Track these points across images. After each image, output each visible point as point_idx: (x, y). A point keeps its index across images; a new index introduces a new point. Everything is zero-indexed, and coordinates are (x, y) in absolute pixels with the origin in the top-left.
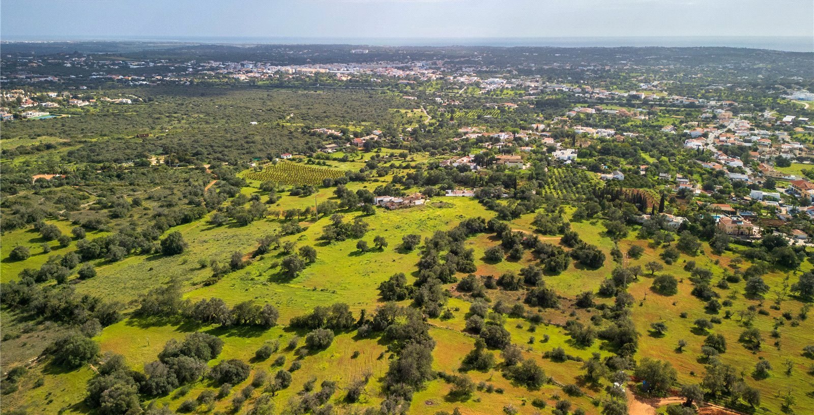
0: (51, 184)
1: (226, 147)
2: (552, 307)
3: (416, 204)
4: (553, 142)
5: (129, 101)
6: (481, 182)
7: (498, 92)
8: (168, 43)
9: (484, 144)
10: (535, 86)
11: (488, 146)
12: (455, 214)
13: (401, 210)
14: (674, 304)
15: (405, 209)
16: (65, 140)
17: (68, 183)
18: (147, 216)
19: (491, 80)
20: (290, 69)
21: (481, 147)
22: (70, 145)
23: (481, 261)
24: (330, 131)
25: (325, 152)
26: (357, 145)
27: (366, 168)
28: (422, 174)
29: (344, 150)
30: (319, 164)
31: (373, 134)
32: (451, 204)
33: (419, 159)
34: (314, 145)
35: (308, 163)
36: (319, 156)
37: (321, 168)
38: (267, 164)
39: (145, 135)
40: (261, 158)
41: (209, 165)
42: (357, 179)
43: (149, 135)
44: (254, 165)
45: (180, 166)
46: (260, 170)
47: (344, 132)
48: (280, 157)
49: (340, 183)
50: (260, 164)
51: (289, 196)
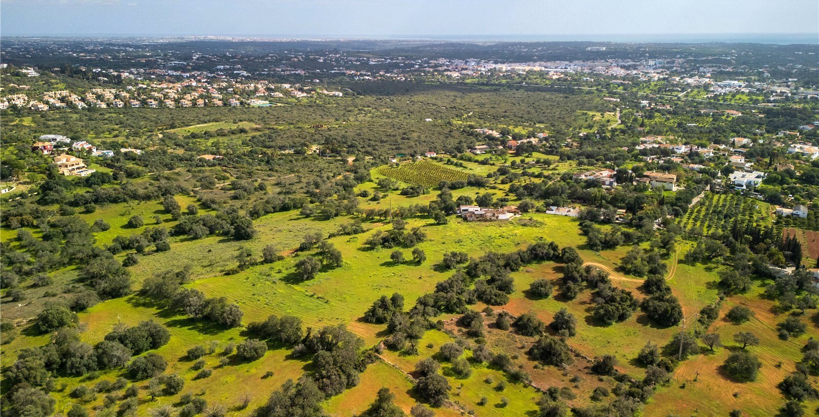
0: (205, 164)
1: (382, 142)
2: (556, 365)
3: (499, 218)
4: (743, 161)
5: (341, 94)
7: (729, 97)
8: (420, 41)
10: (781, 92)
11: (652, 159)
12: (534, 236)
13: (478, 223)
14: (735, 395)
15: (483, 223)
16: (258, 126)
17: (219, 164)
18: (262, 200)
19: (727, 82)
20: (505, 67)
22: (259, 131)
23: (523, 294)
24: (490, 132)
25: (473, 153)
26: (510, 148)
27: (495, 173)
28: (546, 185)
29: (494, 152)
30: (456, 165)
31: (534, 137)
32: (542, 224)
33: (564, 168)
34: (465, 145)
35: (447, 164)
36: (462, 157)
37: (454, 169)
38: (409, 161)
39: (320, 126)
40: (404, 154)
41: (354, 158)
42: (476, 184)
43: (323, 125)
44: (394, 161)
45: (330, 157)
46: (397, 167)
47: (502, 132)
48: (425, 155)
49: (456, 186)
50: (400, 160)
51: (399, 195)
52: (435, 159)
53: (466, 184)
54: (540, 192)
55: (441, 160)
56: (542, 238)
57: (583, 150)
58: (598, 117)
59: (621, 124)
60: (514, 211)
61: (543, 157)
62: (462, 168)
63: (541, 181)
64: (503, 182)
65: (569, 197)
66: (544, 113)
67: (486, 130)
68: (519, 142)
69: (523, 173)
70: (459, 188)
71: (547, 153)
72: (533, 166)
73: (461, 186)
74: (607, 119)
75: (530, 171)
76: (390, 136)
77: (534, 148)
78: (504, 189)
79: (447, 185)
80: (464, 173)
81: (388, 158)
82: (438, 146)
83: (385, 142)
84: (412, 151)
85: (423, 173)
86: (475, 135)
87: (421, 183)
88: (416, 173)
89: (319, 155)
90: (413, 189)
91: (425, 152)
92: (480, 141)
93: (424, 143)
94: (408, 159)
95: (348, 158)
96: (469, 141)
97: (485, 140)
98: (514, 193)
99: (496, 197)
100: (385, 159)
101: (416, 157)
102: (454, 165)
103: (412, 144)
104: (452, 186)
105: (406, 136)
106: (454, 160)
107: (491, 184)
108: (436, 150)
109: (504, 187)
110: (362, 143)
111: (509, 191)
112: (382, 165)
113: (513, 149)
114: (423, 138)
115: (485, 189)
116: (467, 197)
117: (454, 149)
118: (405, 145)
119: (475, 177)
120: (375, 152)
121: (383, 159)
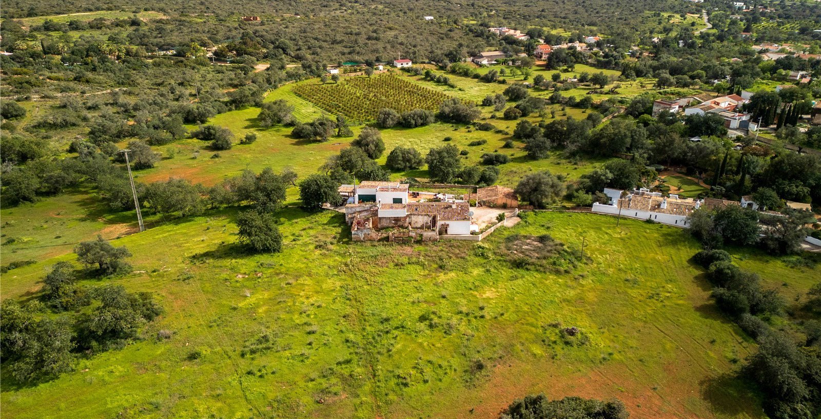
3: (448, 233)
6: (738, 177)
9: (791, 73)
11: (803, 77)
16: (164, 17)
21: (783, 79)
24: (512, 32)
25: (477, 64)
26: (539, 57)
27: (498, 97)
28: (594, 127)
29: (511, 63)
30: (439, 82)
31: (580, 42)
32: (576, 256)
33: (631, 90)
34: (465, 50)
35: (425, 79)
36: (454, 69)
37: (431, 89)
38: (359, 73)
39: (252, 19)
40: (357, 63)
41: (269, 66)
42: (453, 118)
43: (258, 18)
44: (335, 72)
45: (232, 62)
46: (333, 82)
47: (530, 34)
48: (393, 64)
49: (409, 122)
50: (345, 72)
51: (287, 136)
52: (407, 70)
53: (432, 119)
54: (581, 142)
55: (416, 73)
56: (572, 333)
57: (662, 60)
58: (677, 19)
59: (713, 28)
60: (500, 202)
61: (592, 71)
62: (446, 87)
63: (585, 116)
64: (508, 117)
65: (652, 161)
66: (597, 13)
67: (505, 29)
68: (555, 47)
69: (551, 99)
70: (416, 126)
71: (600, 65)
72: (574, 85)
73: (420, 121)
74: (691, 22)
75: (565, 95)
76: (351, 34)
77: (578, 57)
78: (506, 130)
79: (392, 119)
80: (442, 97)
81: (325, 66)
82: (422, 51)
83: (338, 43)
84: (372, 57)
85: (372, 95)
86: (485, 37)
87: (354, 114)
88: (358, 95)
89: (211, 59)
90: (325, 124)
91: (395, 59)
92: (491, 45)
93: (399, 46)
94: (360, 70)
95: (257, 64)
96: (473, 45)
97: (501, 44)
98: (523, 142)
99: (482, 150)
100: (318, 69)
101: (375, 67)
102: (435, 82)
103: (379, 46)
104: (404, 122)
105: (375, 35)
106: (438, 74)
107: (484, 119)
108: (415, 58)
109: (507, 127)
110: (301, 43)
111: (514, 136)
112: (309, 78)
113: (543, 59)
114: (402, 38)
115: (467, 130)
116: (408, 153)
117: (446, 55)
118: (366, 48)
119: (455, 104)
120: (309, 57)
121: (314, 68)
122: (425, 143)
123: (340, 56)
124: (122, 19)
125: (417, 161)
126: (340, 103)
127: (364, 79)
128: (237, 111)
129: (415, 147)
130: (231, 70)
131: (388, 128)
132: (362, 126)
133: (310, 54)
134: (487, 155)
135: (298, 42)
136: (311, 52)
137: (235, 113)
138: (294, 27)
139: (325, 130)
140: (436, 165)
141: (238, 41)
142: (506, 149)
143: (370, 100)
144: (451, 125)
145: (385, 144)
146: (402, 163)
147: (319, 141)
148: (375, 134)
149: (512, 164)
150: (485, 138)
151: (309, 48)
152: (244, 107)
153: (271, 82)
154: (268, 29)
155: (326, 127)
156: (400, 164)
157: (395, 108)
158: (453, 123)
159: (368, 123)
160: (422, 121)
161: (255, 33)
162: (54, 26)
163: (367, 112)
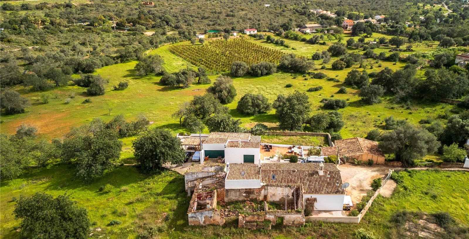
24: (325, 12)
25: (303, 32)
26: (346, 28)
27: (324, 53)
29: (326, 32)
30: (277, 43)
34: (294, 23)
35: (266, 42)
36: (287, 35)
37: (272, 49)
38: (219, 38)
39: (149, 3)
40: (218, 31)
41: (154, 33)
42: (291, 68)
43: (153, 3)
44: (202, 37)
45: (129, 30)
46: (200, 43)
47: (338, 14)
48: (244, 32)
49: (257, 72)
50: (209, 37)
51: (156, 83)
52: (254, 36)
53: (275, 69)
55: (260, 37)
58: (428, 7)
59: (453, 12)
60: (365, 158)
61: (386, 37)
62: (282, 47)
64: (335, 68)
67: (320, 10)
68: (356, 21)
69: (365, 55)
70: (262, 75)
71: (389, 33)
72: (377, 46)
73: (265, 71)
74: (438, 9)
76: (215, 13)
77: (373, 28)
78: (337, 78)
79: (243, 69)
80: (280, 54)
81: (195, 33)
82: (264, 24)
83: (206, 19)
84: (230, 28)
85: (228, 52)
86: (307, 15)
87: (213, 66)
88: (218, 52)
89: (113, 28)
90: (186, 73)
91: (245, 28)
92: (312, 20)
93: (248, 21)
94: (220, 36)
95: (145, 32)
96: (299, 20)
97: (318, 19)
98: (353, 88)
99: (320, 95)
100: (189, 34)
101: (231, 34)
102: (274, 44)
103: (234, 20)
104: (252, 72)
105: (232, 13)
106: (276, 38)
107: (316, 70)
108: (259, 28)
109: (337, 76)
110: (180, 19)
111: (345, 83)
112: (183, 41)
113: (348, 29)
114: (250, 15)
115: (304, 78)
116: (258, 99)
117: (281, 26)
118: (225, 22)
119: (292, 57)
120: (184, 27)
121: (187, 34)
122: (270, 89)
123: (207, 26)
124: (59, 3)
125: (265, 106)
126: (203, 58)
127: (223, 42)
128: (122, 64)
129: (262, 92)
130: (126, 35)
131: (239, 77)
132: (218, 75)
133: (186, 26)
134: (326, 100)
135: (178, 18)
136: (186, 24)
137: (120, 65)
138: (176, 9)
139: (186, 79)
140: (287, 112)
141: (136, 17)
142: (341, 95)
143: (227, 56)
144: (290, 74)
145: (237, 90)
146: (251, 108)
147: (182, 88)
148: (228, 82)
149: (350, 108)
150: (320, 85)
151: (186, 22)
152: (128, 61)
153: (153, 43)
154: (158, 9)
155: (187, 76)
156: (249, 109)
157: (245, 62)
158: (291, 73)
159: (223, 73)
160: (267, 71)
161: (149, 12)
162: (9, 7)
163: (223, 65)
